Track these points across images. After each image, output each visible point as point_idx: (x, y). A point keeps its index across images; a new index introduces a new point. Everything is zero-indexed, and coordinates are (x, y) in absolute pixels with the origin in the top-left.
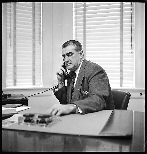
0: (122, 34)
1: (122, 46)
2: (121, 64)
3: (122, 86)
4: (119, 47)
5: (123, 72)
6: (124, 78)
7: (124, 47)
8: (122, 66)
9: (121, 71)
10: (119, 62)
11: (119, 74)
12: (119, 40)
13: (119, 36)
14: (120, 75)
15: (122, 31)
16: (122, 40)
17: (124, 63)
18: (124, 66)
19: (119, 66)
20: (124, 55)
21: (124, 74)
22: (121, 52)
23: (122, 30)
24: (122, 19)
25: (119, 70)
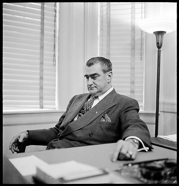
0: (42, 40)
1: (42, 54)
2: (41, 78)
3: (43, 108)
4: (39, 56)
5: (43, 90)
6: (44, 97)
7: (45, 57)
8: (42, 82)
9: (41, 88)
10: (39, 77)
11: (38, 92)
12: (39, 46)
13: (39, 41)
14: (40, 93)
15: (43, 36)
16: (42, 48)
17: (44, 77)
18: (44, 82)
19: (38, 82)
20: (44, 67)
21: (44, 92)
22: (42, 63)
23: (42, 34)
24: (43, 19)
25: (38, 87)
